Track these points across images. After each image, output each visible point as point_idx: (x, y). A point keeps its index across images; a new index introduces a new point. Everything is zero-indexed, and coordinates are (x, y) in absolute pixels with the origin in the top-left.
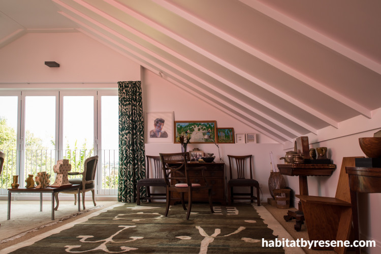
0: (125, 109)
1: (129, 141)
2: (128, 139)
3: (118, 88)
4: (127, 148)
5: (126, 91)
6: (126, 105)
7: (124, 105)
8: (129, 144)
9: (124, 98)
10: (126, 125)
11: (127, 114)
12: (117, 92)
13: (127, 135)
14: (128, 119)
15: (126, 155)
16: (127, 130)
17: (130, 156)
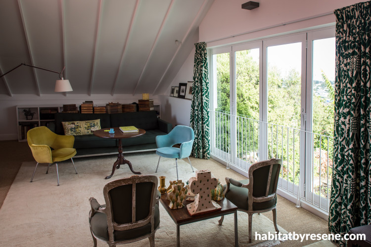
0: (346, 65)
1: (349, 130)
2: (347, 126)
3: (335, 23)
4: (344, 143)
5: (349, 26)
6: (347, 56)
7: (343, 57)
8: (348, 136)
9: (345, 41)
10: (345, 98)
11: (348, 76)
12: (334, 31)
13: (345, 118)
14: (349, 85)
15: (343, 156)
16: (346, 107)
17: (349, 160)
